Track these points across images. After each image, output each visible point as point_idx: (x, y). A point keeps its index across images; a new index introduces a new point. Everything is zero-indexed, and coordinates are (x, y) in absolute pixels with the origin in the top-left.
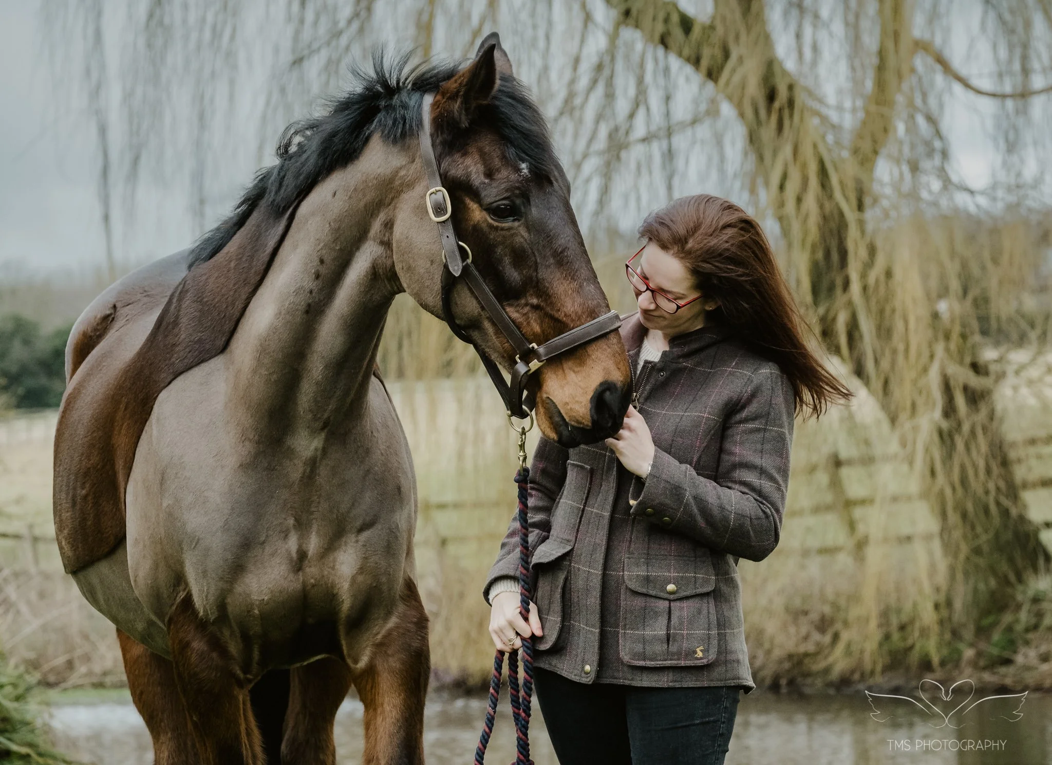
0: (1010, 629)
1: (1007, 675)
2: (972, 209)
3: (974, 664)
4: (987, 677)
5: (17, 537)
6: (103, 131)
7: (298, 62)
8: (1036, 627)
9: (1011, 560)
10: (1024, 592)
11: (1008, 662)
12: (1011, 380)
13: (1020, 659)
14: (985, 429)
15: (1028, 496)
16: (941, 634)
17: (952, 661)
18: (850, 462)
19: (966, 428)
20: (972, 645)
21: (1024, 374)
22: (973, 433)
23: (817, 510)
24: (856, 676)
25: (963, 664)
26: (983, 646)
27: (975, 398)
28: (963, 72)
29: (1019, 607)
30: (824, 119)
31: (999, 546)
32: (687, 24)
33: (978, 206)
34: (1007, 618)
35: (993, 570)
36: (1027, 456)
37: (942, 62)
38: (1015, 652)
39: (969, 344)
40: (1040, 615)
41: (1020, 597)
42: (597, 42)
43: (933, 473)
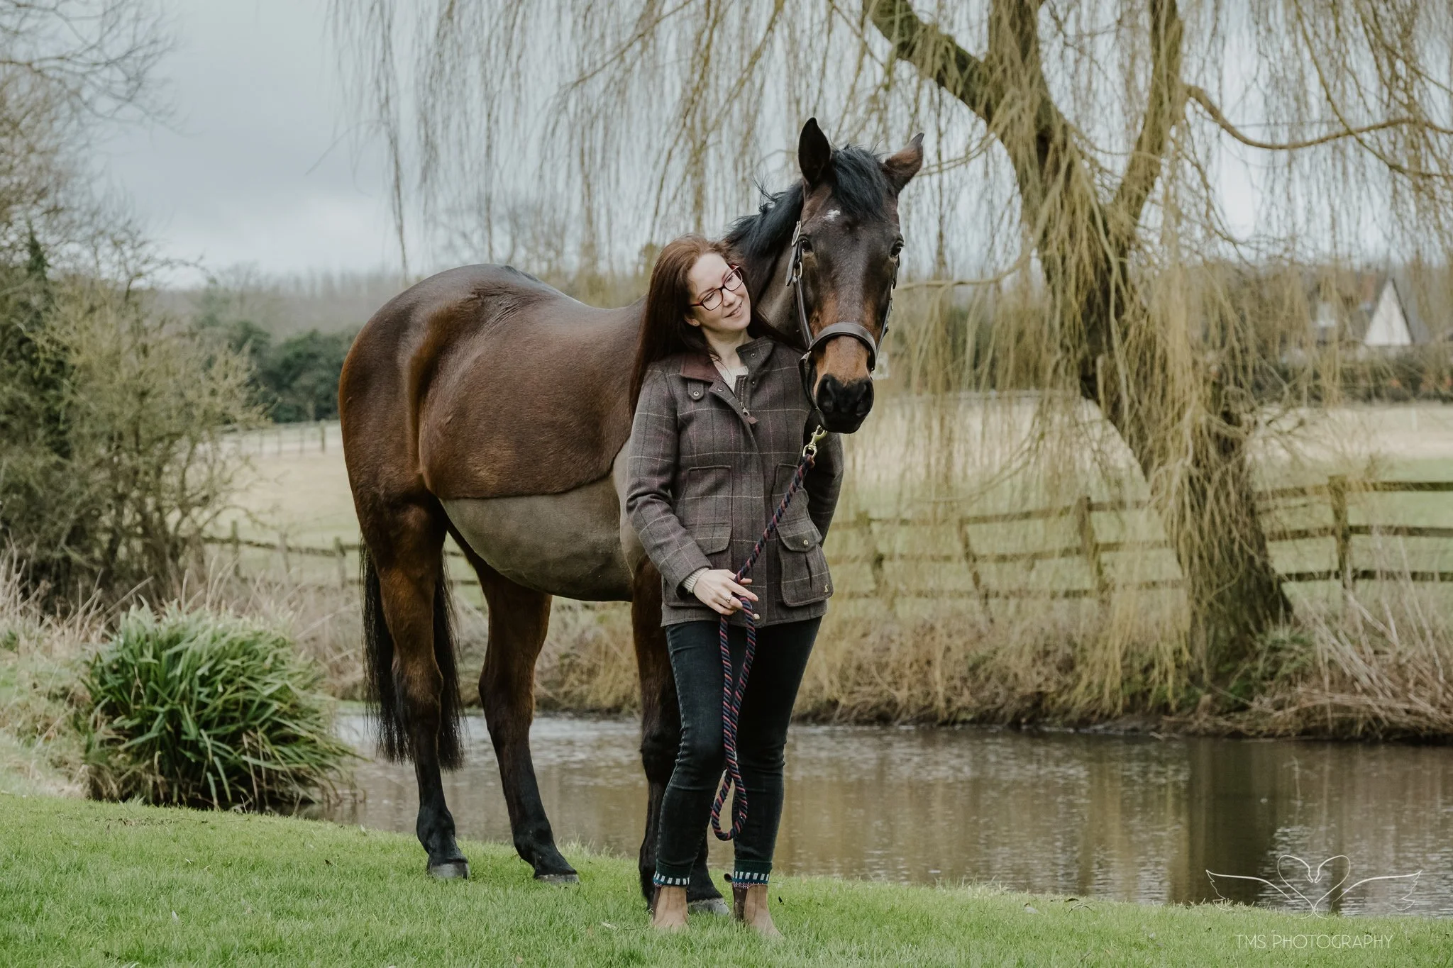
0: (1247, 676)
1: (1242, 722)
2: (1233, 257)
3: (1210, 709)
4: (1222, 721)
5: (269, 546)
6: (394, 142)
7: (582, 80)
8: (1272, 675)
9: (1252, 609)
10: (1262, 642)
11: (1243, 708)
12: (1262, 431)
13: (1255, 705)
14: (1236, 479)
15: (1272, 547)
16: (1178, 678)
17: (1189, 704)
18: (1101, 507)
19: (1216, 476)
20: (1210, 691)
21: (1274, 425)
22: (1223, 482)
23: (1066, 553)
24: (1095, 718)
25: (1199, 708)
26: (1220, 690)
27: (1228, 447)
28: (1232, 121)
29: (1257, 655)
30: (1093, 161)
31: (1242, 595)
32: (963, 60)
33: (1240, 257)
34: (1245, 666)
35: (1234, 618)
36: (1276, 507)
37: (1214, 112)
38: (1252, 700)
39: (1223, 393)
40: (1277, 664)
41: (1258, 646)
42: (875, 74)
43: (1183, 518)
